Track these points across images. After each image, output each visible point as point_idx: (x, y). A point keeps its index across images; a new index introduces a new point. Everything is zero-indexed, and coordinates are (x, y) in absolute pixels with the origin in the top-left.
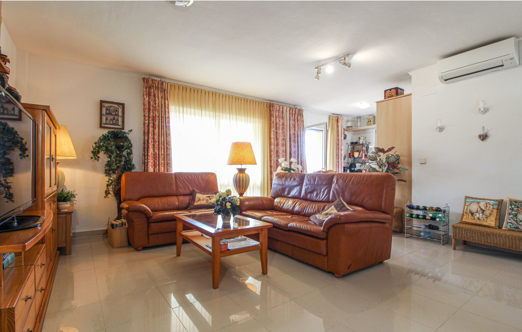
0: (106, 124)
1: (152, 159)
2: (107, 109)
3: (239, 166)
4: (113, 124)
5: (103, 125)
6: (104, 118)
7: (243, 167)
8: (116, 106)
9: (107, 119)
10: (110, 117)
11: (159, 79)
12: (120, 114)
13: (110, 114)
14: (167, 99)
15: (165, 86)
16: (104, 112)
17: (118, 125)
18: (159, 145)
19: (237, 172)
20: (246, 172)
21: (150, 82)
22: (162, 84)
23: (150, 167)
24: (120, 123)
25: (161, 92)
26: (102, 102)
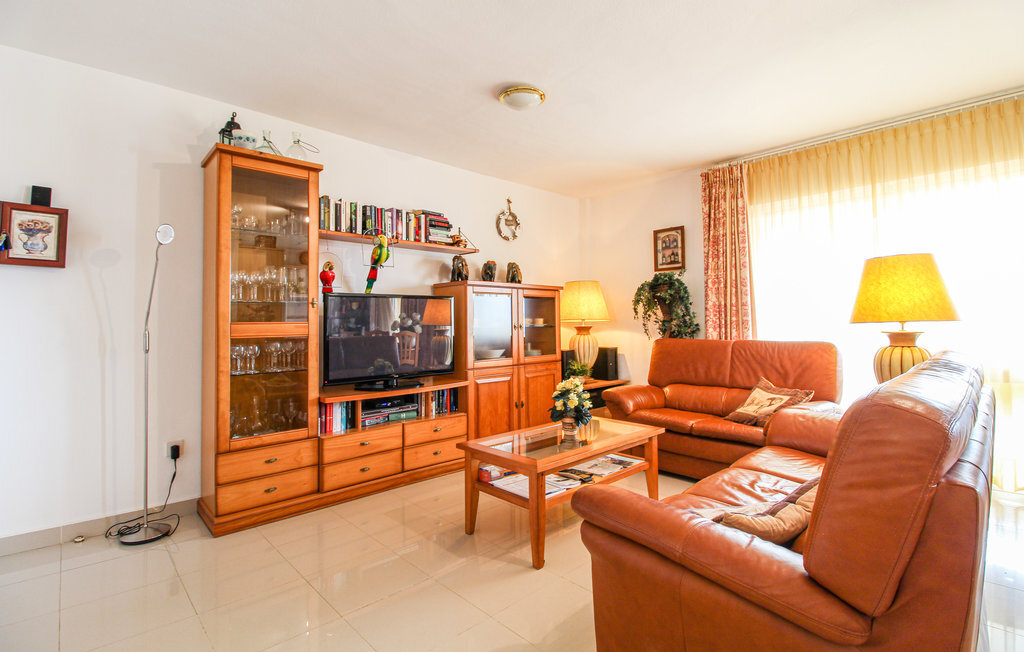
0: (663, 264)
1: (715, 315)
2: (664, 242)
3: (896, 328)
4: (671, 263)
5: (660, 267)
6: (660, 256)
7: (909, 328)
8: (673, 233)
9: (664, 256)
10: (668, 252)
11: (726, 165)
12: (680, 245)
13: (667, 248)
14: (742, 196)
15: (736, 173)
16: (660, 247)
17: (678, 262)
18: (726, 287)
19: (887, 342)
20: (919, 342)
21: (711, 178)
22: (731, 171)
23: (711, 330)
24: (680, 260)
25: (732, 186)
26: (656, 233)
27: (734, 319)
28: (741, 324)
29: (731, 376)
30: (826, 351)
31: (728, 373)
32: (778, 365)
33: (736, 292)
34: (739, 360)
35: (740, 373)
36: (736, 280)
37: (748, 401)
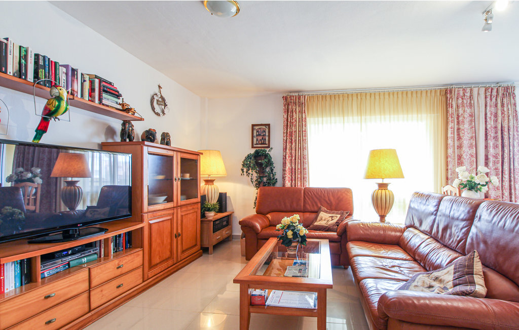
0: (257, 144)
1: (289, 174)
2: (257, 131)
3: (380, 181)
4: (262, 144)
5: (255, 146)
6: (255, 139)
7: (386, 181)
8: (264, 127)
9: (257, 140)
10: (260, 138)
11: (297, 94)
12: (267, 134)
13: (259, 135)
14: (305, 112)
15: (302, 99)
16: (255, 134)
17: (266, 144)
18: (295, 159)
19: (377, 187)
20: (389, 187)
21: (289, 99)
22: (299, 98)
23: (287, 182)
24: (267, 143)
25: (299, 106)
26: (253, 126)
27: (299, 176)
28: (303, 179)
29: (304, 205)
30: (348, 191)
31: (302, 205)
32: (327, 199)
33: (301, 162)
34: (307, 197)
35: (309, 204)
36: (301, 156)
37: (319, 218)
